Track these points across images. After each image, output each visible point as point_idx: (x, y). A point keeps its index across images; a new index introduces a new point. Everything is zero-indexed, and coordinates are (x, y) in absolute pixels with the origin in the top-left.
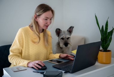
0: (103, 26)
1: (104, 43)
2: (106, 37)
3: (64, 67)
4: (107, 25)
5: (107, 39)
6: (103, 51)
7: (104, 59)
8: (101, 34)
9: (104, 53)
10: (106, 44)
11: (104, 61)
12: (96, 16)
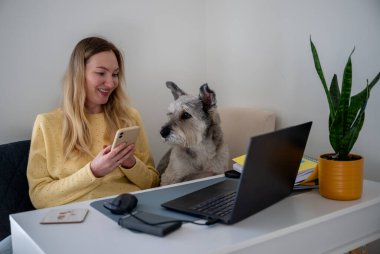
0: (335, 77)
1: (341, 130)
2: (346, 113)
3: (199, 206)
4: (348, 72)
5: (349, 120)
6: (336, 159)
7: (340, 183)
8: (330, 103)
9: (341, 164)
10: (344, 135)
11: (340, 191)
12: (312, 44)
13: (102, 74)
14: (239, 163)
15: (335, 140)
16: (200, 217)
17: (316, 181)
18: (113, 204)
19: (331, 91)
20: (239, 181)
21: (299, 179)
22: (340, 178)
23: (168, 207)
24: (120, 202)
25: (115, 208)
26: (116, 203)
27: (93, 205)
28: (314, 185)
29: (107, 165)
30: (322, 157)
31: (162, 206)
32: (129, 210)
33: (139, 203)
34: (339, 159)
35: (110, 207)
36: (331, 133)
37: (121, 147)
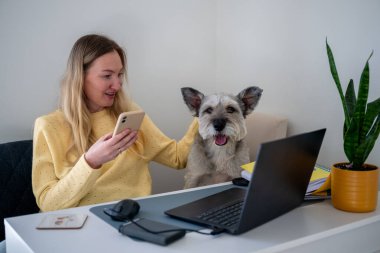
0: (351, 81)
1: (356, 138)
2: (362, 120)
4: (365, 78)
5: (365, 128)
6: (350, 169)
7: (354, 194)
8: (345, 108)
9: (355, 174)
10: (359, 143)
11: (353, 202)
12: (328, 47)
13: (108, 76)
14: (248, 171)
15: (349, 148)
16: (205, 226)
17: (329, 191)
18: (113, 210)
19: (347, 97)
20: (247, 189)
21: (310, 188)
22: (354, 189)
23: (171, 216)
24: (122, 209)
25: (115, 214)
26: (117, 210)
27: (92, 210)
28: (327, 195)
29: (107, 153)
30: (336, 166)
31: (166, 213)
32: (131, 217)
33: (141, 209)
34: (353, 168)
35: (110, 213)
36: (346, 141)
37: (124, 133)
